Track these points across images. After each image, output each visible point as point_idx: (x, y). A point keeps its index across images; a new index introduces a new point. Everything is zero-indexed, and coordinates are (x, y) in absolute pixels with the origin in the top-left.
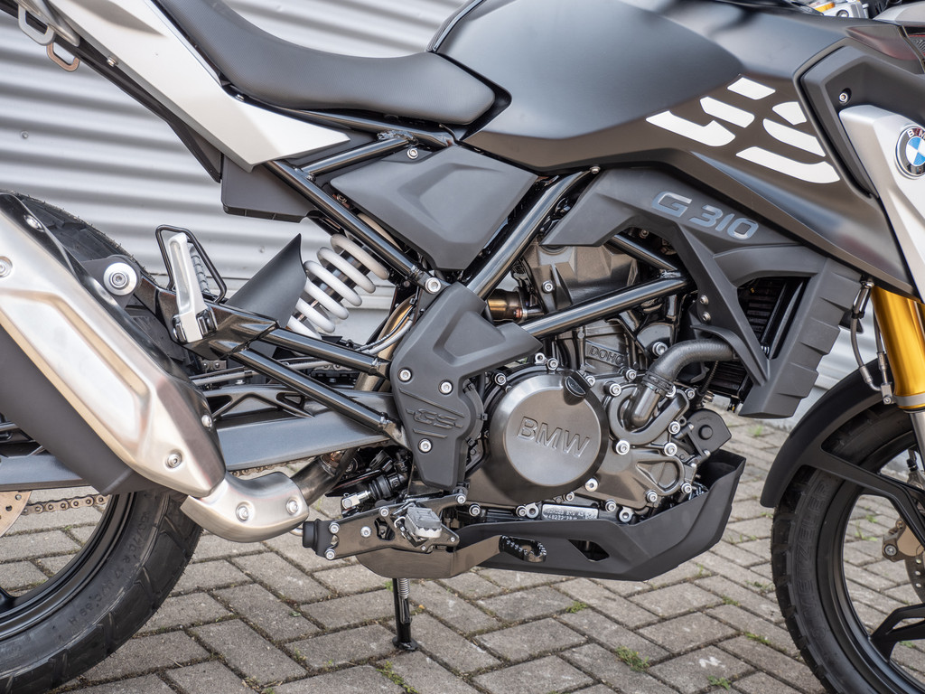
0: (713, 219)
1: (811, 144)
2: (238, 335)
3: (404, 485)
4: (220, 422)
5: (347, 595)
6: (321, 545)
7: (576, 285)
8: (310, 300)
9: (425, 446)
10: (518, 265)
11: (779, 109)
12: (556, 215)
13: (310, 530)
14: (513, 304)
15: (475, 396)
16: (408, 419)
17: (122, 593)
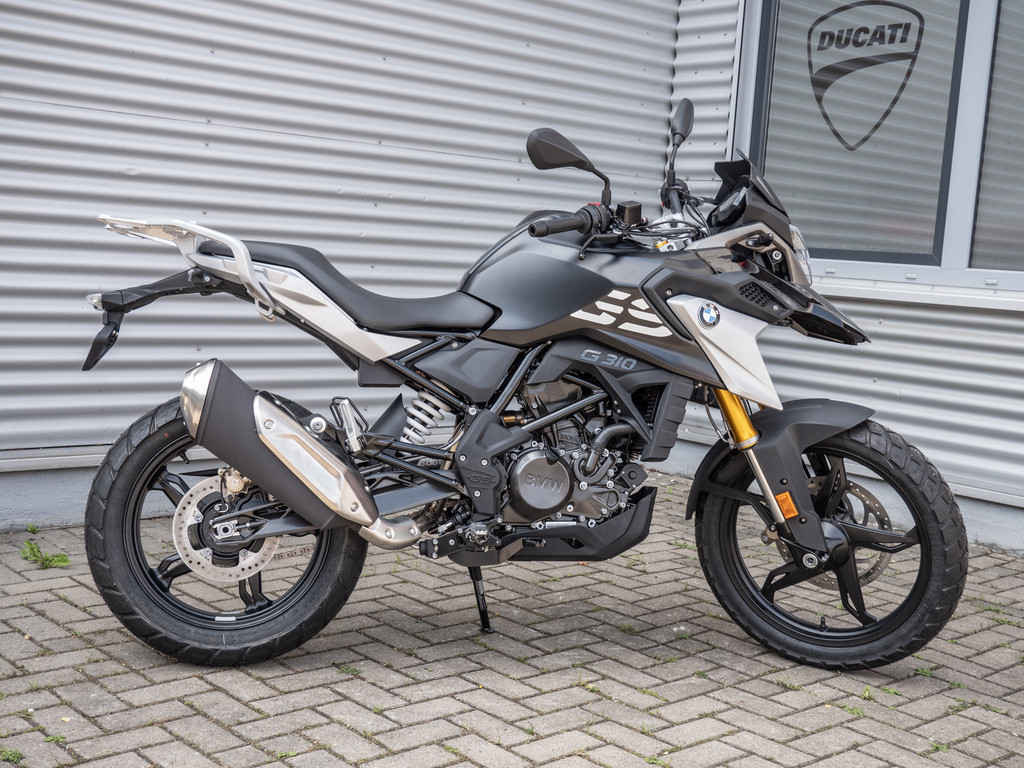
0: (613, 360)
1: (654, 318)
2: (378, 446)
3: (469, 517)
4: (374, 492)
5: (450, 612)
6: (429, 552)
7: (550, 403)
8: (410, 427)
9: (477, 494)
10: (518, 392)
11: (634, 303)
12: (532, 367)
13: (423, 546)
14: (519, 417)
15: (501, 467)
16: (466, 481)
17: (329, 589)
